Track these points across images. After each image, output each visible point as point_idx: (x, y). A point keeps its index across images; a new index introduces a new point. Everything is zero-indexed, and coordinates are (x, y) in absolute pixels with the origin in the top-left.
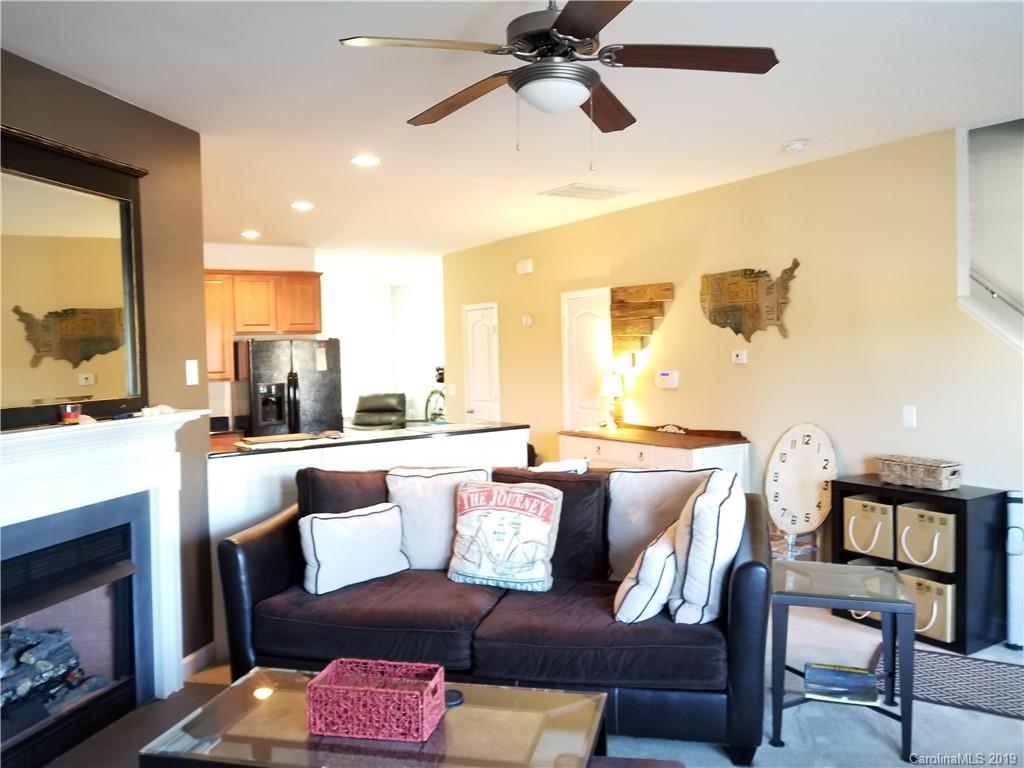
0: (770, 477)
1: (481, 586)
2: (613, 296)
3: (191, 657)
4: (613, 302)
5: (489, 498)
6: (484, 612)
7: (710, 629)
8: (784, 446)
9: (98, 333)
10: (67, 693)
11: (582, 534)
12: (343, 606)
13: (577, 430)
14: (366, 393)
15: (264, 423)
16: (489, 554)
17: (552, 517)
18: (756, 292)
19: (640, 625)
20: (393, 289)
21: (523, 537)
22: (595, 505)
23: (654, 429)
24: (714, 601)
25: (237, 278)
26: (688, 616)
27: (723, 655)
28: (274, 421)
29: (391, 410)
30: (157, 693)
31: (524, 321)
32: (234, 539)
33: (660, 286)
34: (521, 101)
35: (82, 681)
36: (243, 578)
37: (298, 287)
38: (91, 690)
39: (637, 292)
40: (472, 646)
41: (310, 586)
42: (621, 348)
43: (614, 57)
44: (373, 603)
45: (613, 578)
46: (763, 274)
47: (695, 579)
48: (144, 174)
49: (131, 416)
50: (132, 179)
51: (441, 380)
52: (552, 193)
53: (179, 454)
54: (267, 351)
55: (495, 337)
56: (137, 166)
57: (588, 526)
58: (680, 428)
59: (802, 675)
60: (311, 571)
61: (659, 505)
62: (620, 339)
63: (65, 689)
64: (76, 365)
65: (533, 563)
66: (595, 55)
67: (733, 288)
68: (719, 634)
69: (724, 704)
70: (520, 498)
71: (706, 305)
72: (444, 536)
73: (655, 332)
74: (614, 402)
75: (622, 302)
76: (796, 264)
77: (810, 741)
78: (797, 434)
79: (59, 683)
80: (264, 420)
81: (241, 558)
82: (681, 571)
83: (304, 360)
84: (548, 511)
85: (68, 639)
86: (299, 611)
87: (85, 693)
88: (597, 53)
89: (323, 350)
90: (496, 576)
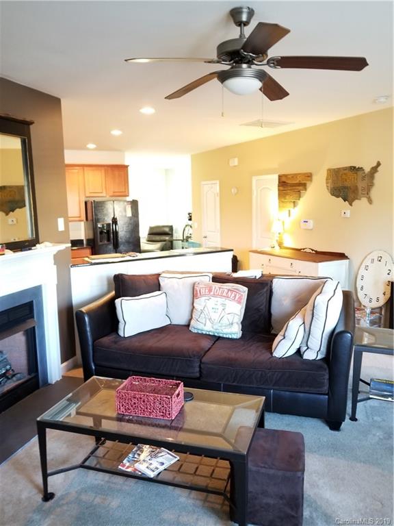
0: (359, 277)
1: (206, 334)
2: (279, 179)
3: (65, 364)
4: (279, 182)
5: (210, 291)
6: (207, 349)
7: (321, 363)
8: (367, 262)
9: (17, 197)
10: (6, 381)
11: (258, 310)
12: (137, 344)
13: (259, 250)
14: (153, 225)
15: (101, 243)
16: (210, 319)
17: (242, 301)
18: (357, 179)
19: (285, 360)
20: (167, 170)
21: (227, 310)
22: (265, 295)
23: (299, 250)
24: (324, 349)
25: (85, 168)
26: (310, 355)
27: (327, 377)
28: (106, 242)
29: (166, 234)
30: (49, 381)
31: (233, 191)
32: (84, 309)
33: (304, 174)
34: (224, 88)
35: (14, 376)
36: (88, 329)
37: (117, 173)
38: (17, 380)
39: (292, 177)
40: (200, 367)
41: (121, 333)
42: (283, 207)
43: (276, 63)
44: (152, 343)
45: (273, 332)
46: (360, 169)
47: (314, 338)
48: (32, 123)
49: (30, 249)
50: (26, 126)
51: (190, 219)
52: (247, 125)
53: (55, 266)
54: (102, 206)
55: (218, 199)
56: (28, 119)
57: (262, 305)
58: (313, 250)
59: (369, 384)
60: (121, 326)
61: (298, 296)
62: (283, 202)
63: (6, 379)
64: (7, 214)
65: (232, 324)
66: (265, 62)
67: (344, 177)
68: (326, 366)
69: (327, 400)
70: (226, 291)
71: (329, 185)
72: (188, 309)
73: (301, 199)
74: (278, 235)
75: (284, 182)
76: (379, 164)
77: (371, 419)
78: (375, 256)
79: (3, 377)
80: (101, 242)
81: (87, 319)
82: (307, 333)
83: (120, 211)
84: (240, 298)
85: (6, 356)
86: (116, 346)
87: (14, 382)
88: (266, 61)
89: (130, 206)
90: (214, 330)
